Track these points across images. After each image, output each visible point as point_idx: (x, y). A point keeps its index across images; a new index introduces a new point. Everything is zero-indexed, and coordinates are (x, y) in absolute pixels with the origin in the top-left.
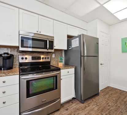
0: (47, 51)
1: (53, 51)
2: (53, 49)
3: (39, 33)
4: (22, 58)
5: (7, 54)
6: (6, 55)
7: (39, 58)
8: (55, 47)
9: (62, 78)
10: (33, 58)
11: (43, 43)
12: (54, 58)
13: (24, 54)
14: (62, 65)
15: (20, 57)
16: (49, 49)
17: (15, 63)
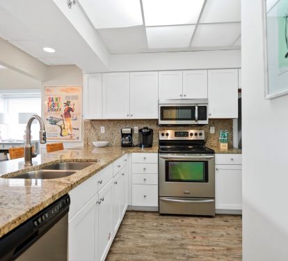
0: (196, 123)
1: (206, 122)
2: (206, 119)
3: (184, 98)
4: (163, 135)
5: (147, 128)
6: (146, 131)
7: (186, 134)
8: (210, 115)
9: (216, 167)
10: (176, 134)
11: (190, 111)
12: (215, 134)
13: (165, 128)
14: (227, 148)
15: (160, 133)
16: (199, 119)
17: (154, 141)
